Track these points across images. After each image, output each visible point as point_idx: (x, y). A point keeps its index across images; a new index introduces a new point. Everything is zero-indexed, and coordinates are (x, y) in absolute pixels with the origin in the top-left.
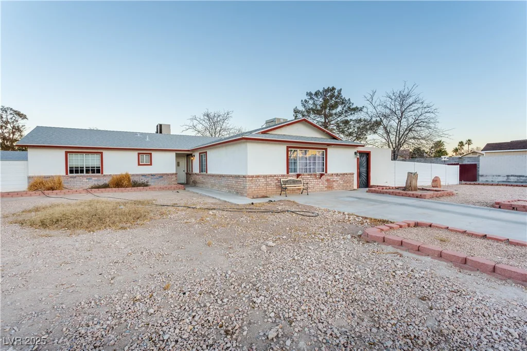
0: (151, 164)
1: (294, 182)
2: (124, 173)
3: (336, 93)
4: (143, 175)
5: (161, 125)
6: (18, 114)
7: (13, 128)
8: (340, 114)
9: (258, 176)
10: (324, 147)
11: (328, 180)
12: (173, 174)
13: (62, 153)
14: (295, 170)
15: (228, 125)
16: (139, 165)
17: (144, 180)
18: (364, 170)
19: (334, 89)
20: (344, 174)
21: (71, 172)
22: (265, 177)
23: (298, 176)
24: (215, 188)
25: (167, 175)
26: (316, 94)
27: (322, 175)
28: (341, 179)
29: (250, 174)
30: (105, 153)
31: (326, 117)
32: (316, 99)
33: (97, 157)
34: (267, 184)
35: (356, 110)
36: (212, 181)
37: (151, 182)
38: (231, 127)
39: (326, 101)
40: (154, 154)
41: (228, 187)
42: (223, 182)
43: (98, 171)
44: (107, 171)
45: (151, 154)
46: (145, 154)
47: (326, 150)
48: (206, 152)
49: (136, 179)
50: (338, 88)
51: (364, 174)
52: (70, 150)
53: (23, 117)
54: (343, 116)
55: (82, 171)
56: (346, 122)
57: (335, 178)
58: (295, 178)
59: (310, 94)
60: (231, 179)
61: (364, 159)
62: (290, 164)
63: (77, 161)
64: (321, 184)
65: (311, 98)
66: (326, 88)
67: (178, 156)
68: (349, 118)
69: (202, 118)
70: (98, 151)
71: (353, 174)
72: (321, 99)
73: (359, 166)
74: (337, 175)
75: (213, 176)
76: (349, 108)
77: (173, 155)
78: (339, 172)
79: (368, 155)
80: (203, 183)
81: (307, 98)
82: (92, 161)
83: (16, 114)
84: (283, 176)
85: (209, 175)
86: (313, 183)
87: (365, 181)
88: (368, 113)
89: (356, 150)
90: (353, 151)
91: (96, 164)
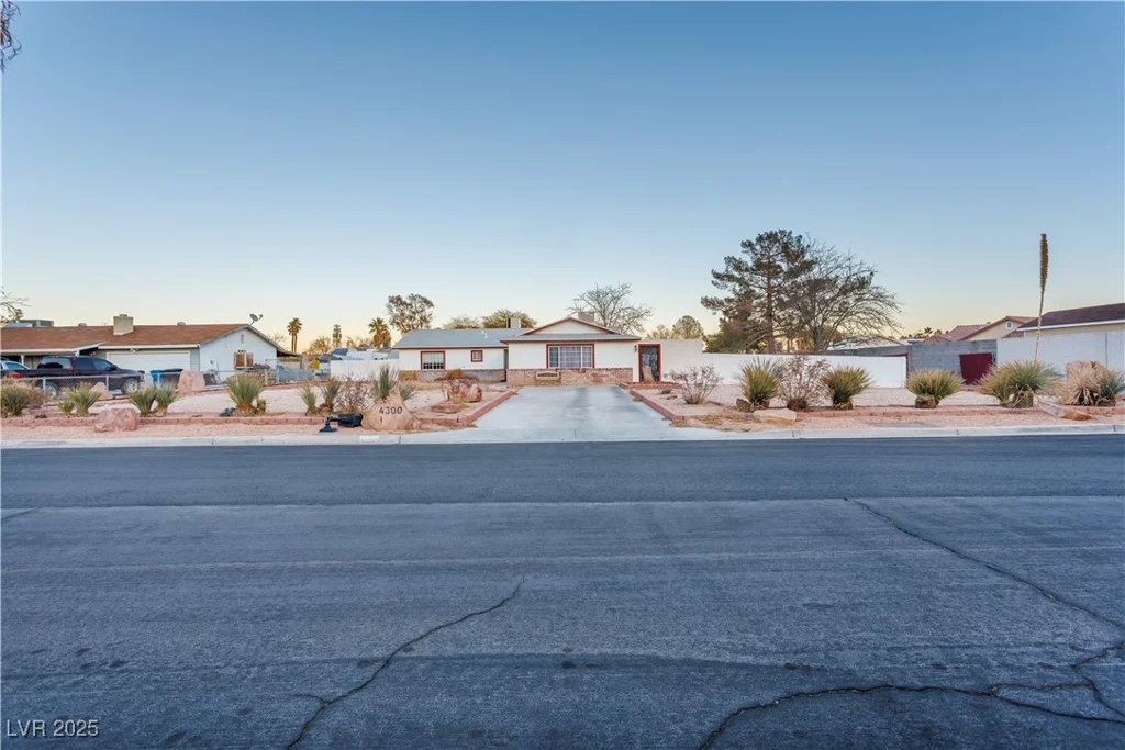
0: (482, 361)
1: (551, 375)
4: (475, 371)
7: (421, 318)
9: (517, 370)
10: (591, 344)
11: (594, 375)
12: (501, 370)
13: (419, 352)
14: (556, 365)
16: (472, 361)
17: (475, 375)
20: (618, 369)
21: (424, 368)
22: (524, 370)
23: (558, 370)
25: (495, 370)
27: (586, 370)
28: (613, 374)
30: (447, 351)
33: (441, 355)
34: (524, 377)
37: (481, 377)
40: (485, 351)
43: (442, 367)
44: (447, 367)
45: (482, 351)
46: (477, 351)
47: (594, 345)
49: (467, 373)
51: (653, 369)
52: (424, 351)
53: (428, 303)
55: (431, 367)
57: (605, 373)
58: (555, 372)
61: (652, 352)
62: (551, 359)
63: (429, 359)
64: (585, 378)
65: (752, 250)
70: (442, 350)
71: (631, 369)
74: (607, 369)
77: (502, 351)
78: (610, 367)
79: (657, 347)
82: (437, 358)
84: (542, 370)
86: (575, 375)
89: (637, 343)
90: (632, 345)
91: (441, 361)
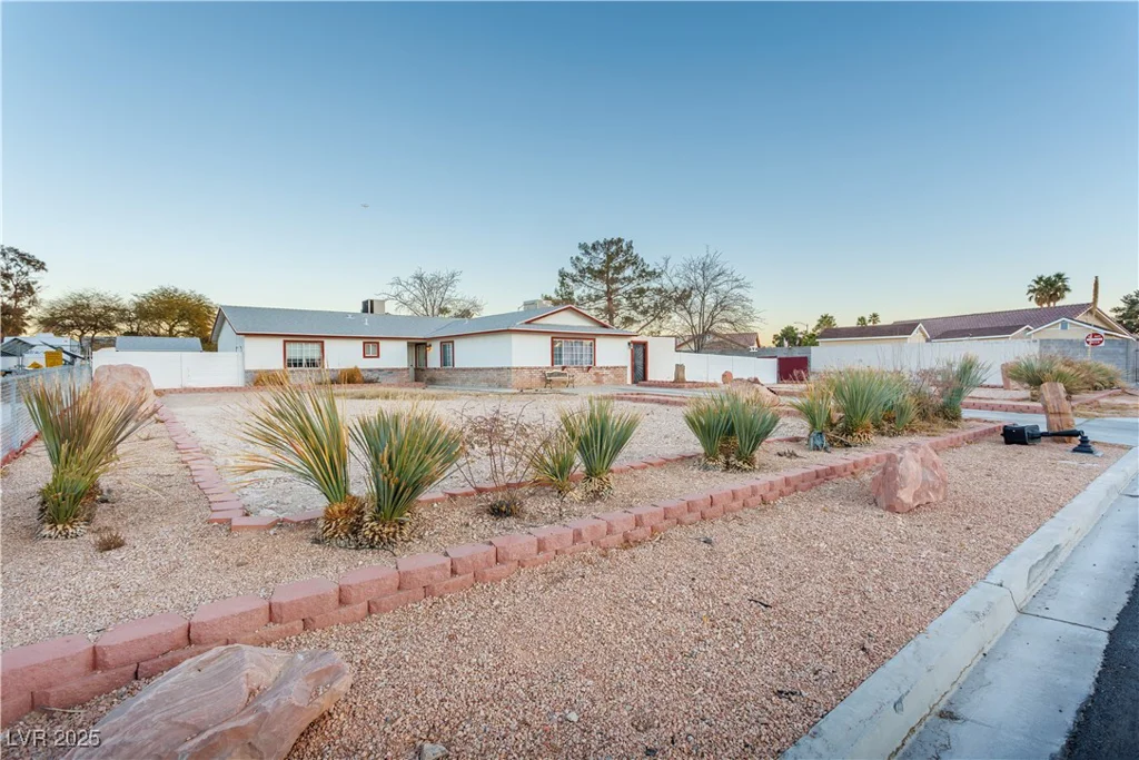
0: (378, 356)
1: (559, 374)
2: (352, 367)
3: (625, 248)
4: (370, 370)
5: (372, 302)
6: (29, 260)
8: (630, 280)
9: (522, 368)
10: (592, 337)
11: (596, 374)
12: (404, 369)
13: (280, 341)
14: (560, 363)
15: (454, 294)
16: (365, 357)
17: (374, 376)
18: (640, 363)
19: (620, 240)
20: (615, 368)
21: (289, 365)
22: (530, 369)
23: (563, 368)
24: (468, 383)
25: (398, 370)
26: (594, 247)
27: (589, 368)
28: (612, 373)
29: (514, 366)
30: (327, 341)
31: (610, 282)
32: (593, 254)
33: (316, 347)
34: (531, 377)
35: (653, 274)
36: (464, 376)
37: (380, 379)
38: (459, 297)
39: (610, 258)
40: (382, 343)
41: (487, 380)
42: (481, 376)
43: (319, 365)
44: (329, 366)
45: (378, 343)
46: (371, 344)
47: (594, 340)
48: (453, 342)
49: (364, 375)
50: (627, 240)
51: (640, 368)
52: (289, 339)
54: (635, 283)
55: (301, 365)
56: (641, 292)
57: (605, 372)
58: (560, 371)
59: (583, 247)
60: (491, 371)
61: (641, 349)
62: (556, 356)
63: (296, 351)
64: (589, 377)
65: (587, 253)
66: (609, 239)
67: (409, 345)
68: (645, 286)
69: (411, 281)
70: (318, 340)
71: (626, 367)
72: (601, 256)
73: (634, 359)
74: (607, 368)
75: (464, 370)
76: (644, 271)
77: (405, 343)
78: (609, 365)
79: (645, 344)
80: (448, 379)
81: (579, 253)
82: (311, 351)
83: (23, 259)
84: (548, 368)
85: (458, 369)
86: (579, 376)
87: (640, 374)
88: (672, 281)
89: (629, 340)
90: (626, 341)
91: (316, 355)
